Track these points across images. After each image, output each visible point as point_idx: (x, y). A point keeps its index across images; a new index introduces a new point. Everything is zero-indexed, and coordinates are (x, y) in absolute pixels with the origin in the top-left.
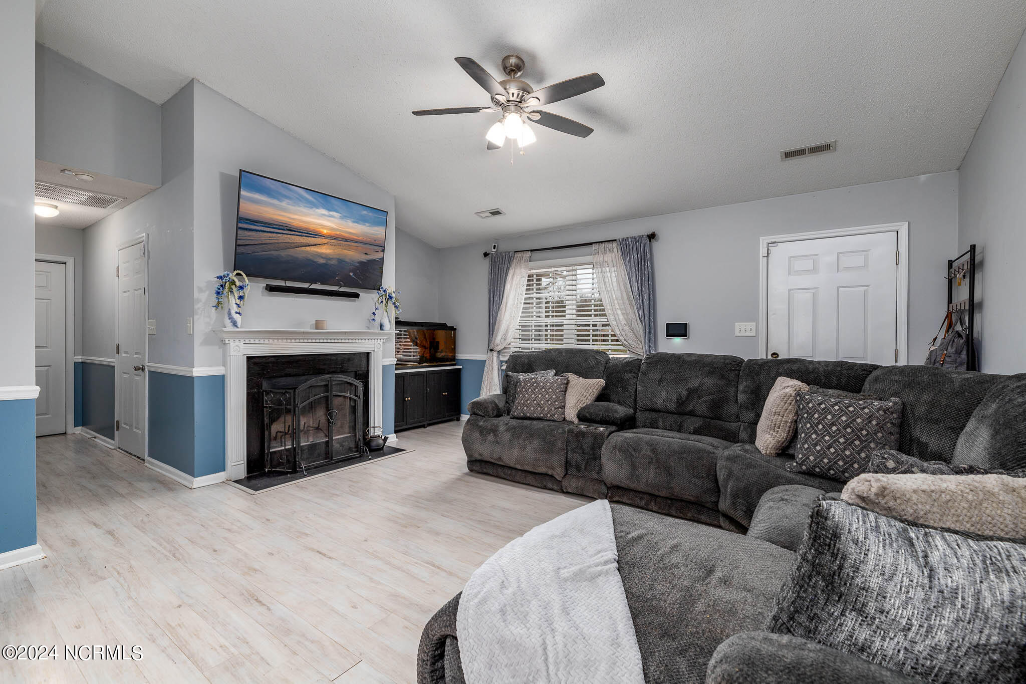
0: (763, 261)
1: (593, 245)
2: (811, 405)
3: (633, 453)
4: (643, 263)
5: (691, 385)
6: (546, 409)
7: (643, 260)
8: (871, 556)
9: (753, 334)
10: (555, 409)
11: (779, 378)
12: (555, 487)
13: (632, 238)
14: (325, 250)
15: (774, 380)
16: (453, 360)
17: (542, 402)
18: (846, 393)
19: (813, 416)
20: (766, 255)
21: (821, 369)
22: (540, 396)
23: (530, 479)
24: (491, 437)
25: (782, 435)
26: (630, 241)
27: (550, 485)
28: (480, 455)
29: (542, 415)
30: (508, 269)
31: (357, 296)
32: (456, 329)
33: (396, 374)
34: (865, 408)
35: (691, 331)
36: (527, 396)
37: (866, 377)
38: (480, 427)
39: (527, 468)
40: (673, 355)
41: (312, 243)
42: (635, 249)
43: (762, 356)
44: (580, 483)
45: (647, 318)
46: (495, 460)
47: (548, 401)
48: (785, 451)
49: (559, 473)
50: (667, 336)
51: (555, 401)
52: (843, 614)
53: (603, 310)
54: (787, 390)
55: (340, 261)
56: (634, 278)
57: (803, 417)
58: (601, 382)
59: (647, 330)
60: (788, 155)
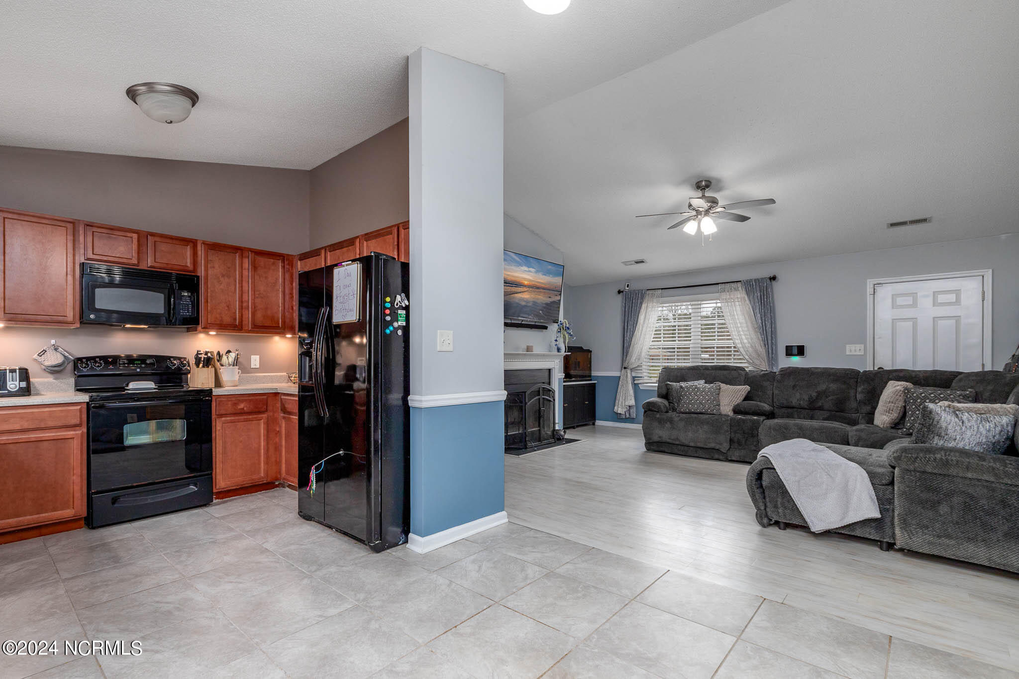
0: (869, 299)
1: (720, 285)
2: (915, 395)
3: (785, 431)
4: (765, 299)
5: (819, 389)
6: (707, 406)
7: (765, 297)
8: (943, 417)
9: (862, 353)
10: (714, 406)
11: (890, 382)
12: (721, 457)
13: (755, 280)
14: (526, 296)
15: (886, 383)
16: (589, 377)
17: (704, 402)
18: (939, 388)
19: (916, 401)
20: (873, 293)
21: (921, 375)
22: (701, 397)
23: (700, 453)
24: (668, 425)
25: (895, 415)
26: (753, 282)
27: (716, 456)
28: (660, 437)
29: (704, 410)
30: (641, 303)
31: (546, 328)
32: (591, 351)
33: (564, 385)
34: (951, 395)
35: (806, 351)
36: (690, 397)
37: (954, 380)
38: (658, 418)
39: (699, 445)
40: (802, 368)
41: (519, 291)
42: (758, 288)
43: (869, 368)
44: (743, 452)
45: (770, 342)
46: (673, 440)
47: (708, 401)
48: (897, 424)
49: (725, 447)
50: (786, 355)
51: (713, 401)
52: (934, 437)
53: (729, 336)
54: (898, 388)
55: (535, 303)
56: (758, 310)
57: (910, 402)
58: (748, 388)
59: (770, 351)
60: (893, 225)
